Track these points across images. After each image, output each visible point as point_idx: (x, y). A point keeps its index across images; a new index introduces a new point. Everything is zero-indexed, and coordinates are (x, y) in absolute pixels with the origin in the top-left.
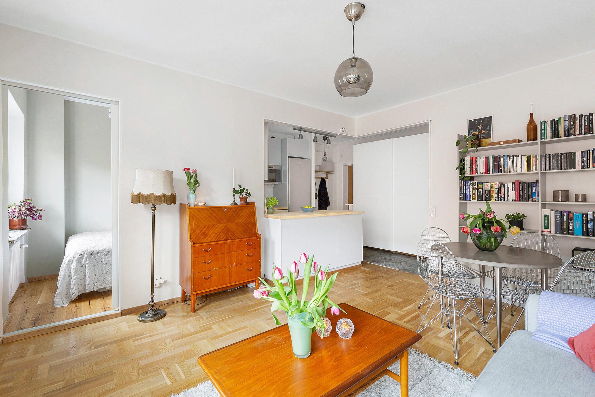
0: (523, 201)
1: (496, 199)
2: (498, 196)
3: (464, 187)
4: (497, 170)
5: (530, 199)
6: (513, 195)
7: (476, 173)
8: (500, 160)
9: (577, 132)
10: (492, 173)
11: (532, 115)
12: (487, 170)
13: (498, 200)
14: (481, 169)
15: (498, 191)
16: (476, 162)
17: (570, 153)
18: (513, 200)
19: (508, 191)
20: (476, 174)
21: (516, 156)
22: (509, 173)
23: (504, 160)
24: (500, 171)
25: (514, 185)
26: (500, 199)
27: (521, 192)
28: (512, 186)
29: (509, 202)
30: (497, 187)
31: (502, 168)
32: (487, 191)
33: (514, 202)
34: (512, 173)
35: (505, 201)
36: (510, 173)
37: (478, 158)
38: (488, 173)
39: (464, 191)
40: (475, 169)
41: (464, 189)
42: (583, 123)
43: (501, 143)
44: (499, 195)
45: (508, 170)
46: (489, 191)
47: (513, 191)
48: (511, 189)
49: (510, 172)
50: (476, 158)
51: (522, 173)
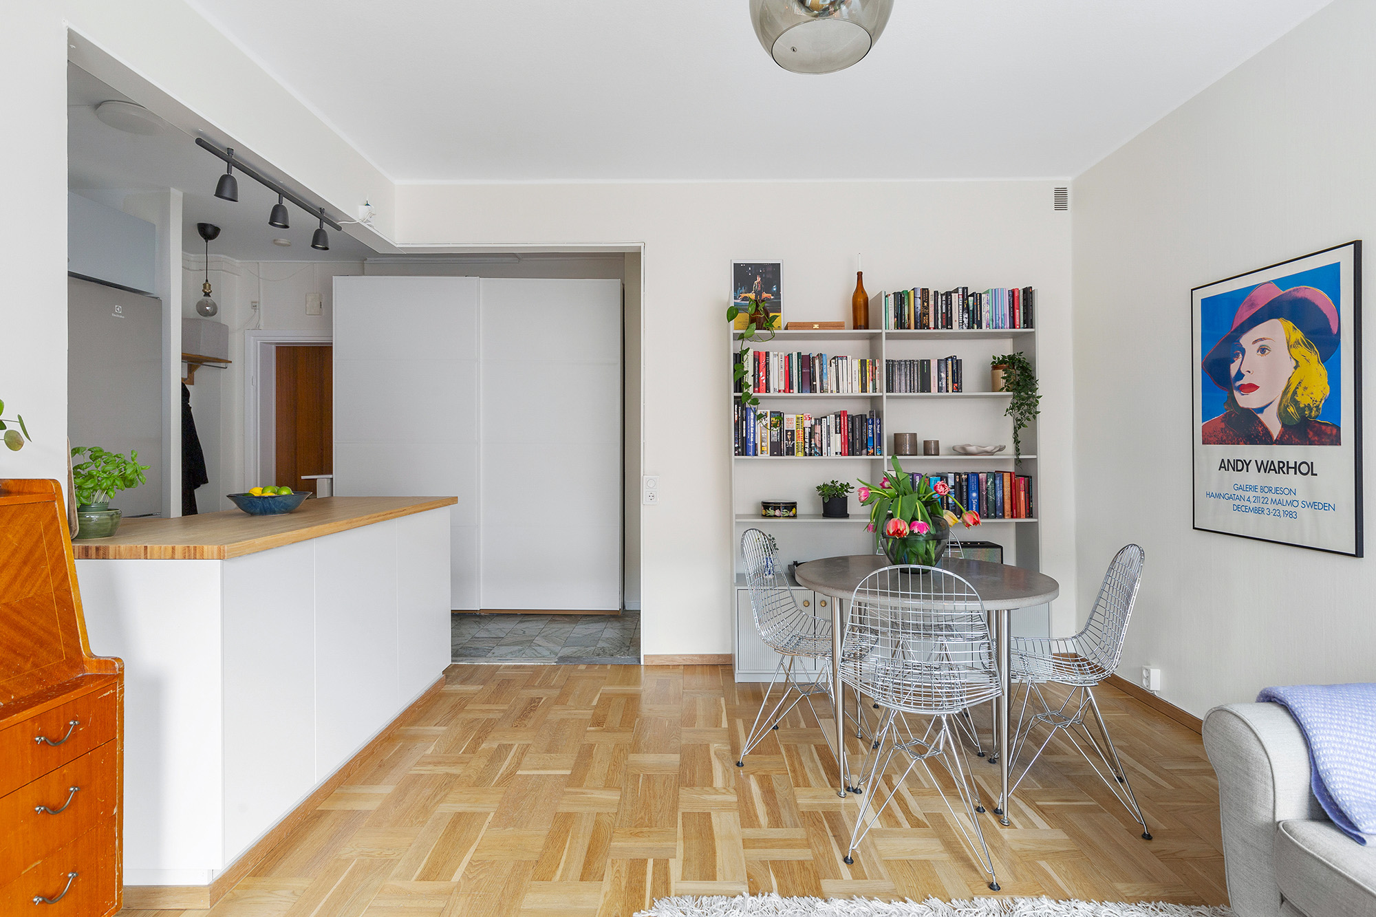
0: (853, 455)
1: (807, 450)
2: (810, 444)
3: (744, 422)
4: (807, 387)
5: (864, 451)
6: (836, 441)
7: (767, 389)
8: (814, 365)
9: (932, 325)
10: (799, 392)
11: (860, 275)
12: (789, 386)
13: (811, 455)
14: (777, 380)
15: (810, 433)
16: (767, 364)
17: (922, 361)
18: (836, 453)
19: (828, 433)
20: (766, 392)
21: (842, 358)
22: (829, 394)
23: (821, 365)
24: (813, 389)
25: (838, 421)
26: (814, 451)
27: (850, 434)
28: (836, 422)
29: (830, 458)
30: (807, 424)
31: (818, 383)
32: (789, 433)
33: (839, 457)
34: (835, 394)
35: (822, 455)
36: (832, 395)
37: (771, 354)
38: (791, 391)
39: (744, 432)
40: (764, 381)
41: (744, 428)
42: (939, 308)
43: (816, 326)
44: (813, 442)
45: (829, 388)
46: (793, 432)
47: (836, 433)
48: (833, 430)
49: (832, 391)
50: (767, 354)
51: (852, 395)
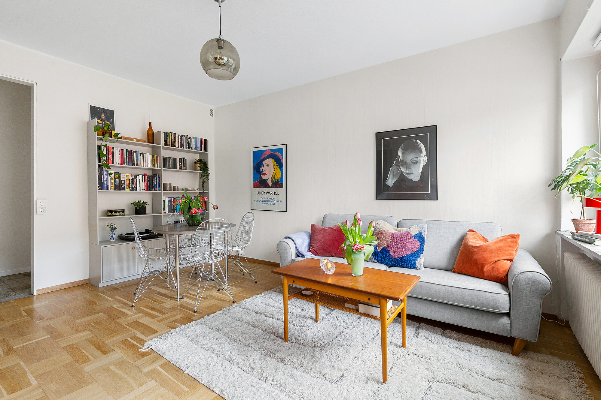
0: (149, 190)
1: (131, 188)
2: (132, 186)
3: (102, 176)
4: (130, 163)
5: (153, 189)
6: (143, 185)
7: (113, 163)
8: (134, 155)
9: (177, 146)
10: (127, 165)
11: (150, 123)
12: (123, 162)
13: (132, 190)
14: (117, 159)
15: (132, 182)
16: (113, 152)
17: (174, 158)
18: (143, 190)
19: (140, 182)
20: (112, 164)
21: (145, 153)
22: (140, 167)
23: (137, 155)
24: (133, 164)
25: (144, 177)
26: (134, 188)
27: (148, 183)
28: (143, 178)
29: (140, 191)
30: (131, 178)
31: (135, 162)
32: (123, 181)
33: (144, 191)
34: (142, 167)
35: (137, 190)
36: (141, 167)
37: (115, 148)
38: (124, 164)
39: (102, 180)
40: (111, 159)
41: (102, 178)
42: (179, 141)
43: (134, 140)
44: (133, 185)
45: (140, 164)
46: (125, 181)
47: (143, 182)
48: (141, 181)
49: (141, 166)
50: (113, 148)
51: (149, 168)
